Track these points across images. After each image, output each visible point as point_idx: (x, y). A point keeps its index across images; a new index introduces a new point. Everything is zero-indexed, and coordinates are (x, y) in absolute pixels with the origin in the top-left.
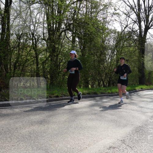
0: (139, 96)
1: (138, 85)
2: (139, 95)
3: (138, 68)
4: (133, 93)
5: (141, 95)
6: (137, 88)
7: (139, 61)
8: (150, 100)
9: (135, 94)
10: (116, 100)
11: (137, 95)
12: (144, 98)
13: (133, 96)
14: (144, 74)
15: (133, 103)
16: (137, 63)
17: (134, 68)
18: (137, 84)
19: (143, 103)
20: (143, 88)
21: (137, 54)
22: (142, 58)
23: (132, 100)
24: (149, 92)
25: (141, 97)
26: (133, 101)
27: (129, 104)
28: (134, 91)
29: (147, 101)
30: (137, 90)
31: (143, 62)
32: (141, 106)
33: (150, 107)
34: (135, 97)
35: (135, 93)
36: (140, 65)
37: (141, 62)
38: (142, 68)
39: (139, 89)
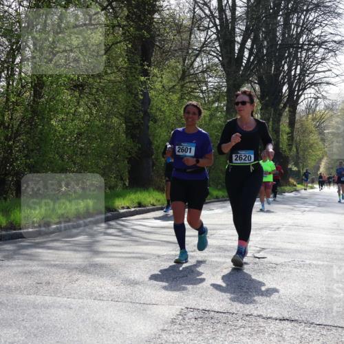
0: (129, 234)
1: (125, 187)
2: (129, 230)
3: (127, 120)
5: (135, 233)
6: (121, 204)
7: (130, 90)
9: (110, 227)
10: (30, 255)
11: (121, 231)
12: (147, 244)
13: (101, 238)
14: (150, 143)
15: (102, 266)
16: (121, 97)
17: (107, 117)
18: (120, 184)
19: (142, 262)
20: (144, 202)
21: (122, 62)
22: (142, 79)
23: (97, 253)
26: (99, 260)
27: (83, 270)
28: (109, 215)
29: (159, 256)
30: (122, 211)
31: (145, 95)
32: (132, 277)
34: (111, 240)
35: (112, 223)
36: (134, 106)
37: (137, 95)
38: (143, 118)
39: (128, 208)
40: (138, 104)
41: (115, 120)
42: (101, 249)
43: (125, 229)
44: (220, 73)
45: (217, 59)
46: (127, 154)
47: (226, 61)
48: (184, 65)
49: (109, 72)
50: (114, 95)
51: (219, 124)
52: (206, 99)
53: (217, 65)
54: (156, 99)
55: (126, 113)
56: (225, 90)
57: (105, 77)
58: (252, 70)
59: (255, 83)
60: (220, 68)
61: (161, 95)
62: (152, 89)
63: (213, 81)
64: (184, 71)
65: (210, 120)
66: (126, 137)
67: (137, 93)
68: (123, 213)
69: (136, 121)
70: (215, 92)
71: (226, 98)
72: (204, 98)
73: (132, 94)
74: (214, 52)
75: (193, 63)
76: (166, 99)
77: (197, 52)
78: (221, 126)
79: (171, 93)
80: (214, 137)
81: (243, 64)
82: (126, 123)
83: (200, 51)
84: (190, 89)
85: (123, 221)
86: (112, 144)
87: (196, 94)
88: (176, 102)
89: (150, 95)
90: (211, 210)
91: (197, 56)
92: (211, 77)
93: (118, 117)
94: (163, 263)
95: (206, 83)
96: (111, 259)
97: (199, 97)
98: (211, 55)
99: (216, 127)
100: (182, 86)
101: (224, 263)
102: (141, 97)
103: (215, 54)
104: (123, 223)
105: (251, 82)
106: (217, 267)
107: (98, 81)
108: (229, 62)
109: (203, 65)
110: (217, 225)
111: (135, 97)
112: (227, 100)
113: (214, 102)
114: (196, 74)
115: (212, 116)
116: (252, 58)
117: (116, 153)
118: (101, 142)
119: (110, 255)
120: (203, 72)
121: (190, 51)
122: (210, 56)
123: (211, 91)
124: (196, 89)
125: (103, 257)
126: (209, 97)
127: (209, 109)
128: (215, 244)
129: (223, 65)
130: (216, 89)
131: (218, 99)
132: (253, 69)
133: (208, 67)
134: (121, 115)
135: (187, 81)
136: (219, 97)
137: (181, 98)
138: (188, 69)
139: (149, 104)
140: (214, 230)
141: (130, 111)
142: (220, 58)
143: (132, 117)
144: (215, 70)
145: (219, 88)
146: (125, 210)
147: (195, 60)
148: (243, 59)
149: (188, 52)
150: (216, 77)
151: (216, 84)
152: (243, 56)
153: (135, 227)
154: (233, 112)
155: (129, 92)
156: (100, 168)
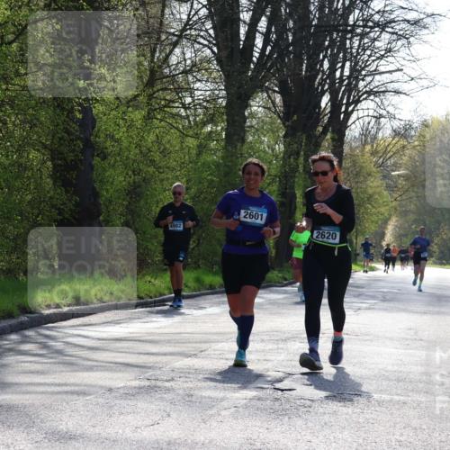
0: (59, 352)
2: (58, 345)
3: (55, 155)
4: (14, 337)
8: (136, 383)
9: (25, 340)
11: (45, 346)
12: (90, 369)
13: (10, 359)
14: (96, 195)
16: (44, 116)
17: (20, 150)
19: (81, 401)
24: (130, 319)
25: (72, 365)
28: (24, 318)
29: (110, 390)
30: (46, 312)
31: (86, 111)
32: (63, 427)
33: (128, 433)
35: (30, 333)
36: (67, 132)
37: (71, 111)
38: (83, 152)
39: (58, 306)
40: (75, 127)
41: (33, 154)
42: (11, 379)
43: (52, 343)
44: (214, 75)
45: (209, 51)
46: (55, 213)
47: (224, 54)
48: (152, 61)
49: (23, 71)
50: (31, 111)
51: (214, 162)
52: (191, 119)
53: (209, 61)
54: (105, 118)
55: (52, 142)
56: (224, 104)
57: (17, 81)
58: (269, 70)
59: (275, 91)
60: (214, 66)
61: (114, 112)
62: (97, 101)
63: (202, 89)
64: (152, 72)
65: (199, 154)
66: (54, 184)
67: (72, 108)
68: (48, 316)
69: (71, 157)
70: (205, 107)
71: (225, 117)
72: (188, 117)
73: (63, 109)
74: (205, 39)
75: (168, 56)
76: (123, 119)
77: (175, 38)
78: (218, 165)
79: (130, 109)
80: (206, 184)
81: (254, 59)
82: (52, 160)
83: (180, 37)
84: (163, 103)
85: (48, 329)
86: (29, 197)
87: (175, 111)
88: (139, 124)
89: (95, 111)
90: (201, 308)
91: (175, 45)
92: (199, 81)
93: (38, 150)
94: (117, 402)
95: (191, 91)
96: (27, 396)
97: (178, 115)
98: (199, 43)
99: (209, 167)
100: (150, 97)
101: (223, 399)
102: (79, 116)
103: (206, 43)
104: (48, 332)
105: (267, 90)
106: (211, 407)
107: (4, 87)
108: (231, 56)
109: (185, 60)
110: (210, 333)
111: (68, 116)
112: (227, 120)
113: (204, 124)
114: (174, 76)
115: (202, 148)
116: (269, 48)
117: (36, 211)
118: (10, 193)
119: (24, 389)
120: (185, 72)
121: (163, 37)
122: (197, 46)
123: (200, 104)
124: (173, 102)
125: (12, 393)
126: (196, 116)
127: (196, 136)
128: (206, 367)
129: (220, 62)
130: (208, 101)
131: (212, 119)
132: (271, 67)
133: (194, 65)
134: (45, 147)
135: (159, 87)
136: (214, 115)
137: (149, 118)
138: (160, 67)
139: (93, 128)
140: (205, 342)
141: (60, 139)
142: (215, 49)
143: (65, 150)
144: (206, 70)
145: (213, 99)
146: (51, 311)
147: (171, 52)
148: (252, 50)
149: (159, 39)
150: (207, 81)
151: (208, 93)
152: (254, 45)
153: (70, 340)
154: (238, 140)
155: (58, 106)
156: (7, 238)
